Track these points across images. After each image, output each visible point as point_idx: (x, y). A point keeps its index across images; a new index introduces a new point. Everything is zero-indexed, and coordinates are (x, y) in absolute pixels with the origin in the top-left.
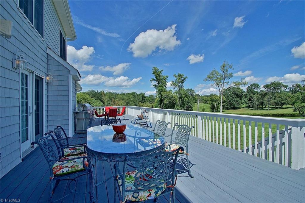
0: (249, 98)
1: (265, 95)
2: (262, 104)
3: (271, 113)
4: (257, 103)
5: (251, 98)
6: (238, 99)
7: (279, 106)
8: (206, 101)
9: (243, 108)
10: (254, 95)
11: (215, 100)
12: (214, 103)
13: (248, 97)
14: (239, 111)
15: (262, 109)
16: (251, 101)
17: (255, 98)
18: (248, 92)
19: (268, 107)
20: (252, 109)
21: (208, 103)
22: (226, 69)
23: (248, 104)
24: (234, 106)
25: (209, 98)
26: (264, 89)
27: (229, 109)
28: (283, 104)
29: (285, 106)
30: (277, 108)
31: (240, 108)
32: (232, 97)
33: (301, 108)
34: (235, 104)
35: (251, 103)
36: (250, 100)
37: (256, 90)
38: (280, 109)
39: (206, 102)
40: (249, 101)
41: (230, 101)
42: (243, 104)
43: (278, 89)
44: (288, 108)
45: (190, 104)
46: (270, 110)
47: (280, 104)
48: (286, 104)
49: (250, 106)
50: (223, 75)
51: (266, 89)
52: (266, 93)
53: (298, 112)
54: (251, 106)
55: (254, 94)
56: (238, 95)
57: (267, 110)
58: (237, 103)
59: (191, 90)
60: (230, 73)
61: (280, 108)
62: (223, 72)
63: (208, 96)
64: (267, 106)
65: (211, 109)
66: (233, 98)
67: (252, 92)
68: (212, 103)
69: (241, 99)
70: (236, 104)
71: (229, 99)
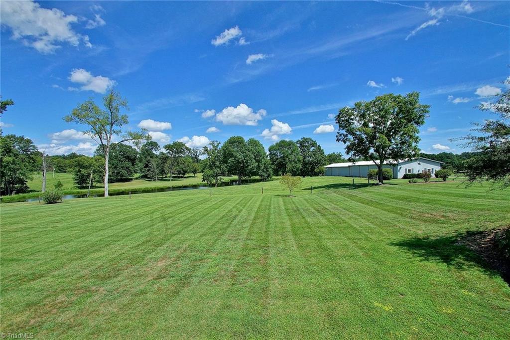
0: (146, 164)
1: (165, 159)
2: (162, 172)
3: (176, 185)
4: (157, 171)
5: (149, 163)
6: (128, 164)
7: (181, 175)
8: (60, 166)
9: (137, 179)
10: (152, 159)
11: (87, 164)
12: (83, 171)
13: (144, 161)
14: (131, 184)
15: (162, 180)
16: (148, 169)
17: (154, 163)
18: (143, 154)
19: (170, 177)
20: (150, 181)
21: (65, 172)
22: (114, 105)
23: (143, 172)
24: (122, 176)
25: (67, 161)
26: (164, 151)
27: (113, 183)
28: (185, 172)
29: (187, 175)
30: (179, 177)
31: (131, 180)
32: (120, 161)
33: (209, 176)
34: (124, 172)
35: (148, 170)
36: (147, 166)
37: (154, 152)
38: (183, 179)
39: (61, 169)
40: (145, 167)
41: (116, 167)
42: (136, 173)
43: (181, 152)
44: (190, 177)
45: (20, 173)
46: (172, 180)
47: (182, 172)
48: (188, 173)
49: (147, 175)
50: (110, 117)
51: (167, 151)
52: (167, 157)
53: (206, 182)
54: (149, 176)
55: (152, 157)
56: (128, 158)
57: (169, 180)
58: (128, 172)
59: (22, 139)
60: (122, 116)
61: (182, 177)
62: (109, 111)
63: (64, 157)
64: (167, 176)
65: (77, 183)
66: (122, 161)
67: (149, 154)
68: (80, 171)
69: (133, 165)
70: (126, 172)
71: (113, 165)
